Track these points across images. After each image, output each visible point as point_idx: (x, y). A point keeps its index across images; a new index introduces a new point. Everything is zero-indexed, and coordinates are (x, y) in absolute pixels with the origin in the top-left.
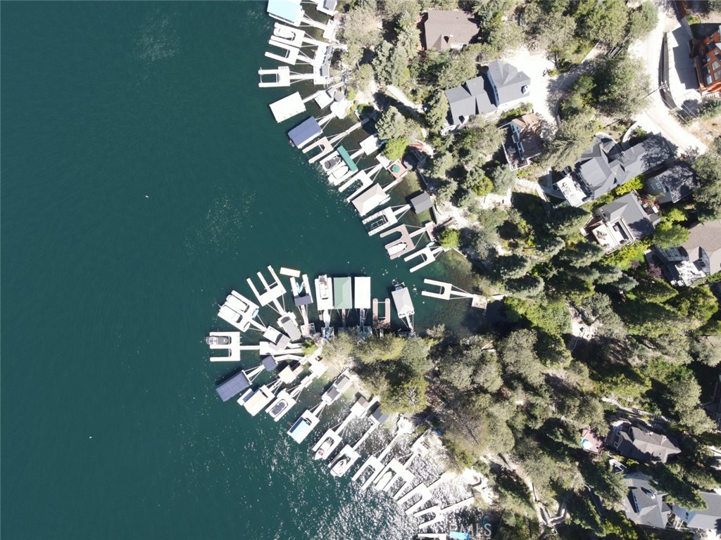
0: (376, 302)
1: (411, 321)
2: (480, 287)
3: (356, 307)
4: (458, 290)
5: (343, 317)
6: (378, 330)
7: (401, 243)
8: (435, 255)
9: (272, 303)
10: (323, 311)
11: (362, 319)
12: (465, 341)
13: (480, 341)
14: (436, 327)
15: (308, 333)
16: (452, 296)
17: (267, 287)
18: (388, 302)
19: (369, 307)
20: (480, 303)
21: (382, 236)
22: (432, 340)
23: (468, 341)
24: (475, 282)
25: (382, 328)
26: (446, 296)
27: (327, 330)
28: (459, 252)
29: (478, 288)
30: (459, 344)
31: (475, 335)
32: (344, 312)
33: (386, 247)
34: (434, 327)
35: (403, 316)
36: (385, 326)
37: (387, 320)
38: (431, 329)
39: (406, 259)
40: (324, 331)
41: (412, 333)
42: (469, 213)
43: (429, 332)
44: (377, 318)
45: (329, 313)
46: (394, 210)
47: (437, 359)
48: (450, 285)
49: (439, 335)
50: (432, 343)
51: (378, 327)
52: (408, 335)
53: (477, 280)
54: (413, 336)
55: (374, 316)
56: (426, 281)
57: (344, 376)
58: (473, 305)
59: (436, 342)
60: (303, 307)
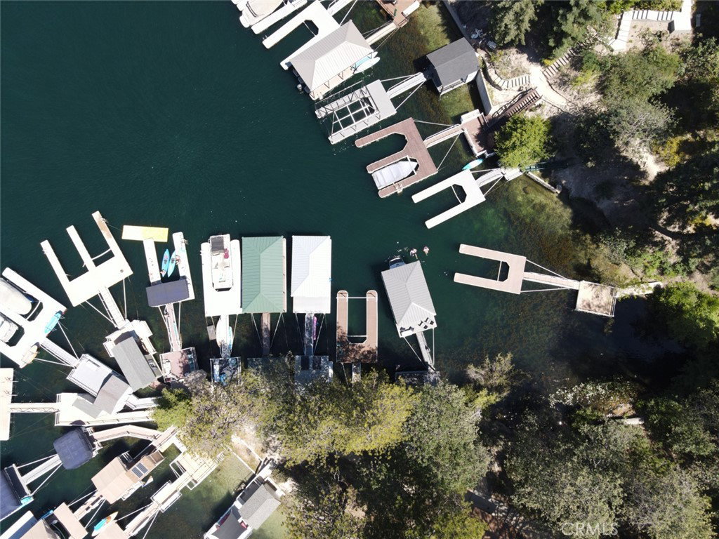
0: (343, 298)
1: (429, 346)
2: (595, 263)
3: (297, 309)
4: (542, 272)
5: (265, 335)
6: (349, 366)
7: (406, 160)
8: (483, 189)
9: (96, 300)
10: (217, 318)
11: (310, 338)
12: (563, 397)
13: (599, 396)
14: (492, 360)
15: (178, 371)
16: (526, 285)
17: (87, 260)
18: (372, 298)
19: (326, 310)
20: (596, 302)
21: (360, 143)
22: (485, 392)
23: (570, 396)
24: (582, 254)
25: (357, 362)
26: (512, 286)
27: (224, 364)
28: (541, 181)
29: (589, 266)
30: (548, 403)
31: (586, 382)
32: (266, 321)
33: (370, 169)
34: (487, 361)
35: (410, 333)
36: (366, 357)
37: (371, 341)
38: (478, 364)
39: (417, 198)
40: (217, 368)
41: (433, 374)
42: (573, 73)
43: (473, 372)
44: (346, 338)
45: (231, 324)
46: (387, 86)
47: (495, 443)
48: (523, 260)
49: (497, 380)
50: (483, 399)
51: (349, 360)
52: (422, 381)
53: (585, 247)
54: (434, 383)
55: (339, 333)
56: (465, 249)
57: (262, 482)
58: (580, 306)
59: (494, 398)
60: (170, 307)
